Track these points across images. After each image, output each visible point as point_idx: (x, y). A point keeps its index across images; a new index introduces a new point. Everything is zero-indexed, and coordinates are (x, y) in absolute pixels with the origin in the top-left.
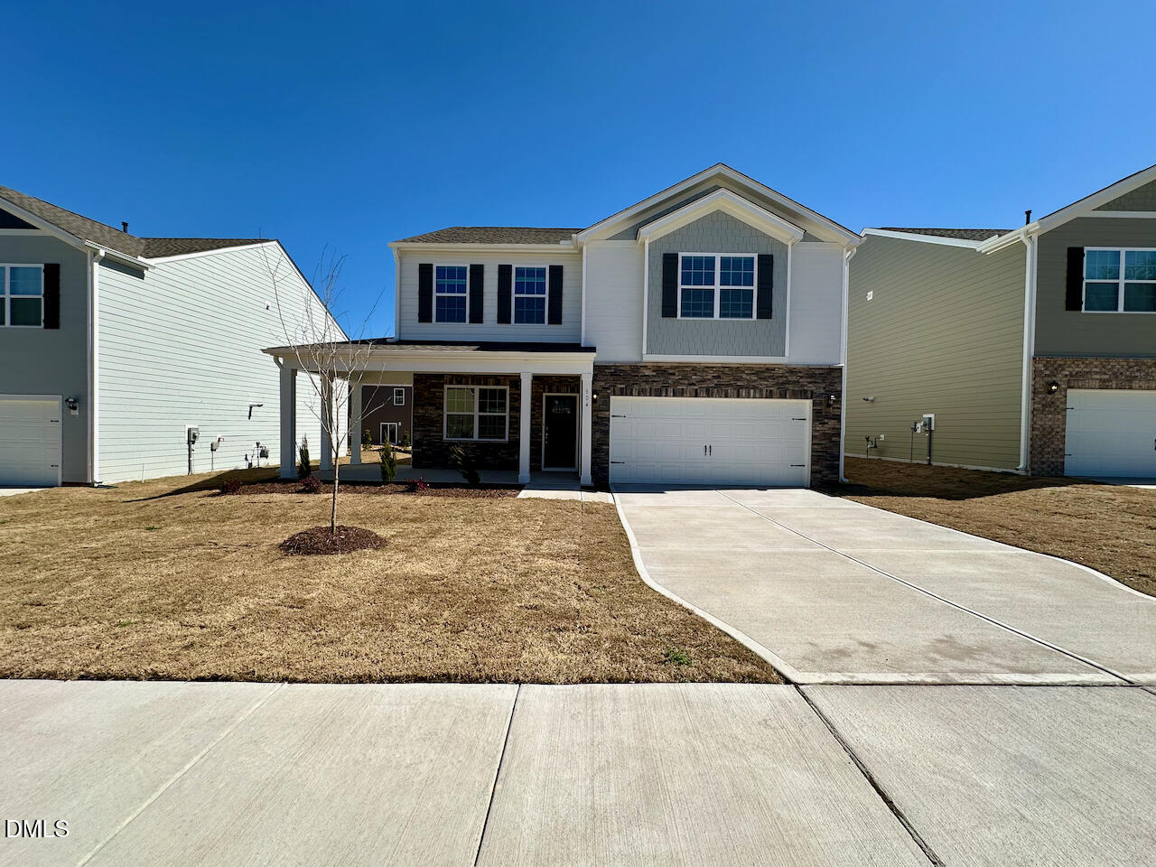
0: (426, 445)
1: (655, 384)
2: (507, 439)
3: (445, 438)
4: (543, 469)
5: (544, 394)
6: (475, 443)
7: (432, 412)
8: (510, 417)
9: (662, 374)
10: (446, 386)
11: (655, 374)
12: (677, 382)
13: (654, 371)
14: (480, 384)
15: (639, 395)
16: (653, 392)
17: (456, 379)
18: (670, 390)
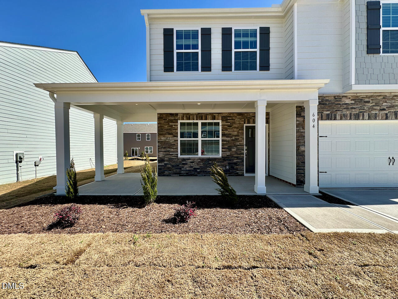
0: (167, 161)
1: (354, 110)
2: (221, 156)
3: (179, 155)
4: (245, 175)
5: (245, 125)
6: (200, 159)
7: (171, 139)
8: (223, 141)
9: (359, 102)
10: (179, 121)
11: (353, 102)
12: (372, 108)
13: (352, 100)
14: (202, 119)
15: (341, 119)
16: (352, 117)
17: (186, 116)
18: (366, 115)
